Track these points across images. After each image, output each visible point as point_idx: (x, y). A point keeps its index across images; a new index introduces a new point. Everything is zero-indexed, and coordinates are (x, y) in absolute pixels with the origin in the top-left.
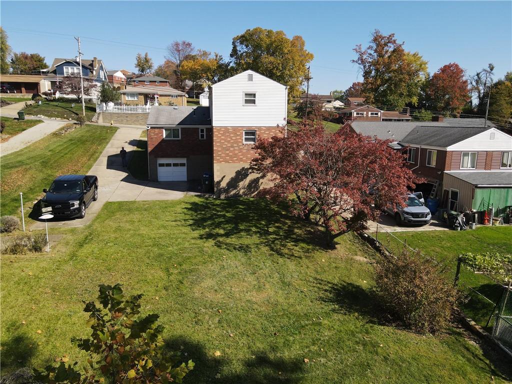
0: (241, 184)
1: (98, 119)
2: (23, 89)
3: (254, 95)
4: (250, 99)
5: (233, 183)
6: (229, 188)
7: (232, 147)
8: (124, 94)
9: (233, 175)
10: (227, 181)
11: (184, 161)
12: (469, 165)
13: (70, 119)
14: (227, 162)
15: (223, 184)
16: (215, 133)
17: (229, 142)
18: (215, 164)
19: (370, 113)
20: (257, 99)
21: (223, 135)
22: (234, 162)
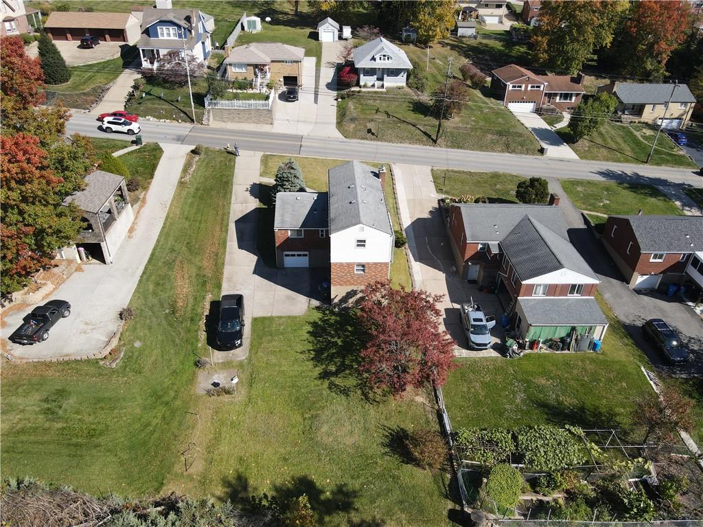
0: (351, 301)
1: (209, 120)
2: (107, 37)
3: (365, 241)
4: (361, 243)
5: (345, 299)
6: (340, 303)
7: (346, 276)
8: (230, 65)
9: (344, 294)
10: (339, 298)
11: (307, 253)
12: (541, 292)
13: (180, 121)
14: (341, 285)
15: (336, 301)
16: (332, 267)
17: (343, 272)
18: (332, 288)
19: (530, 86)
20: (366, 244)
21: (338, 267)
22: (347, 285)
